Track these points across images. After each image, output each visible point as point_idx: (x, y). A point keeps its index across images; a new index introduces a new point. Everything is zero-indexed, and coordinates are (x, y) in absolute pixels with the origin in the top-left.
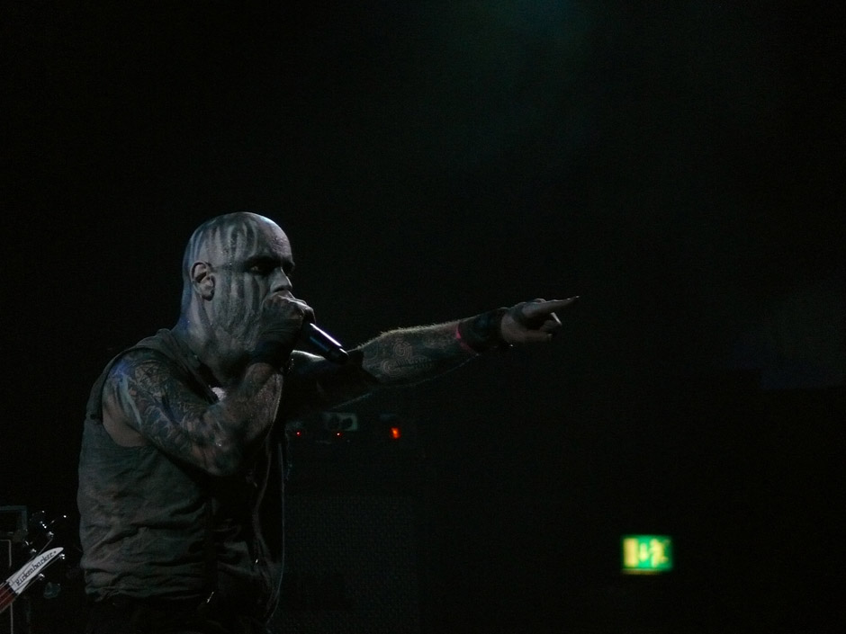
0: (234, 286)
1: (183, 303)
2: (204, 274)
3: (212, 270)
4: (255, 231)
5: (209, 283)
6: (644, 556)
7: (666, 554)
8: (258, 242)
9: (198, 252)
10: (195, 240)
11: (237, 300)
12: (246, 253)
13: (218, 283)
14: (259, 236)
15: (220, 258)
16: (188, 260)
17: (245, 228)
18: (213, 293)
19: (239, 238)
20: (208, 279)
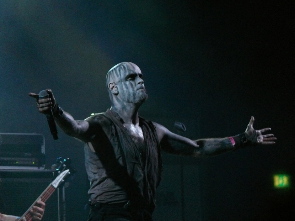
0: (124, 86)
1: (111, 99)
2: (113, 87)
3: (116, 84)
4: (126, 67)
5: (116, 89)
8: (128, 70)
9: (110, 80)
10: (108, 77)
11: (126, 91)
12: (125, 75)
13: (118, 87)
14: (127, 68)
15: (117, 79)
16: (107, 84)
17: (122, 67)
18: (118, 91)
19: (121, 71)
20: (115, 87)
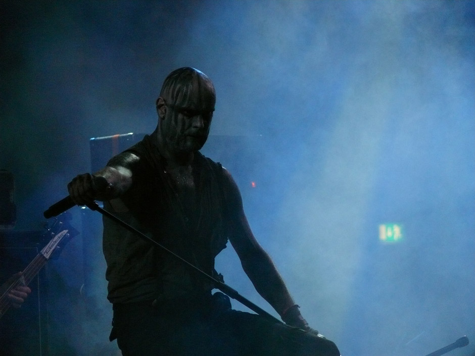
2: (163, 105)
6: (390, 234)
7: (402, 233)
18: (164, 117)
